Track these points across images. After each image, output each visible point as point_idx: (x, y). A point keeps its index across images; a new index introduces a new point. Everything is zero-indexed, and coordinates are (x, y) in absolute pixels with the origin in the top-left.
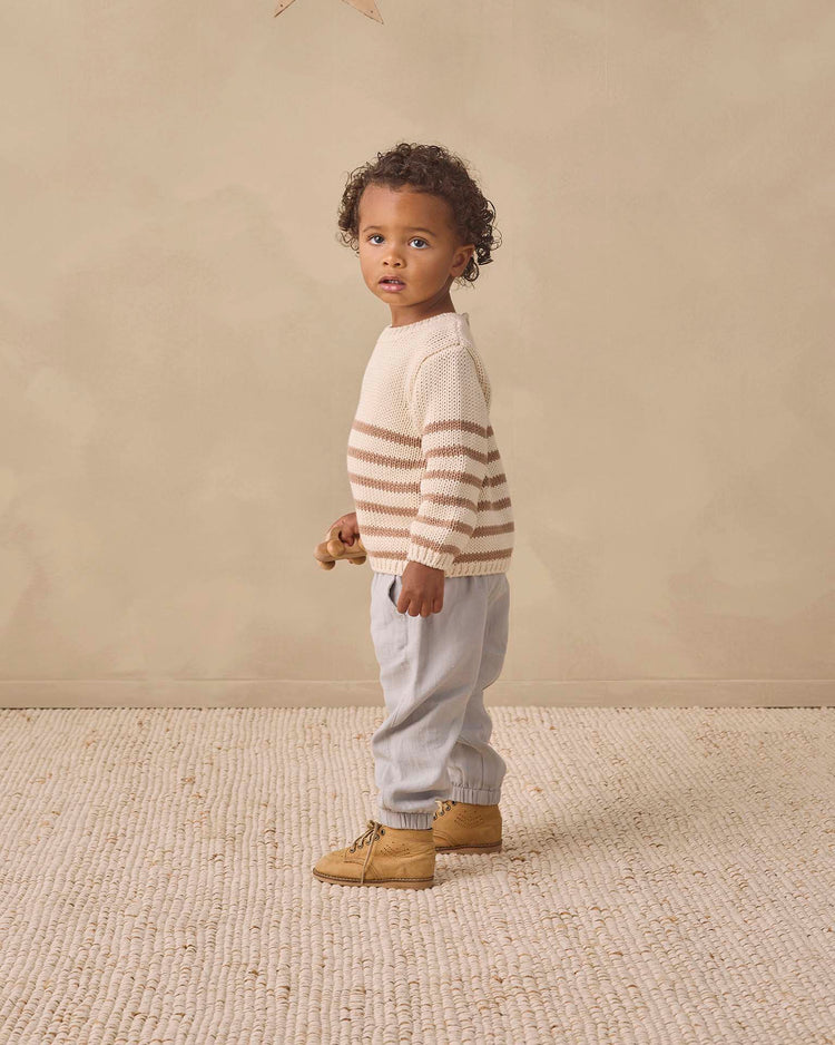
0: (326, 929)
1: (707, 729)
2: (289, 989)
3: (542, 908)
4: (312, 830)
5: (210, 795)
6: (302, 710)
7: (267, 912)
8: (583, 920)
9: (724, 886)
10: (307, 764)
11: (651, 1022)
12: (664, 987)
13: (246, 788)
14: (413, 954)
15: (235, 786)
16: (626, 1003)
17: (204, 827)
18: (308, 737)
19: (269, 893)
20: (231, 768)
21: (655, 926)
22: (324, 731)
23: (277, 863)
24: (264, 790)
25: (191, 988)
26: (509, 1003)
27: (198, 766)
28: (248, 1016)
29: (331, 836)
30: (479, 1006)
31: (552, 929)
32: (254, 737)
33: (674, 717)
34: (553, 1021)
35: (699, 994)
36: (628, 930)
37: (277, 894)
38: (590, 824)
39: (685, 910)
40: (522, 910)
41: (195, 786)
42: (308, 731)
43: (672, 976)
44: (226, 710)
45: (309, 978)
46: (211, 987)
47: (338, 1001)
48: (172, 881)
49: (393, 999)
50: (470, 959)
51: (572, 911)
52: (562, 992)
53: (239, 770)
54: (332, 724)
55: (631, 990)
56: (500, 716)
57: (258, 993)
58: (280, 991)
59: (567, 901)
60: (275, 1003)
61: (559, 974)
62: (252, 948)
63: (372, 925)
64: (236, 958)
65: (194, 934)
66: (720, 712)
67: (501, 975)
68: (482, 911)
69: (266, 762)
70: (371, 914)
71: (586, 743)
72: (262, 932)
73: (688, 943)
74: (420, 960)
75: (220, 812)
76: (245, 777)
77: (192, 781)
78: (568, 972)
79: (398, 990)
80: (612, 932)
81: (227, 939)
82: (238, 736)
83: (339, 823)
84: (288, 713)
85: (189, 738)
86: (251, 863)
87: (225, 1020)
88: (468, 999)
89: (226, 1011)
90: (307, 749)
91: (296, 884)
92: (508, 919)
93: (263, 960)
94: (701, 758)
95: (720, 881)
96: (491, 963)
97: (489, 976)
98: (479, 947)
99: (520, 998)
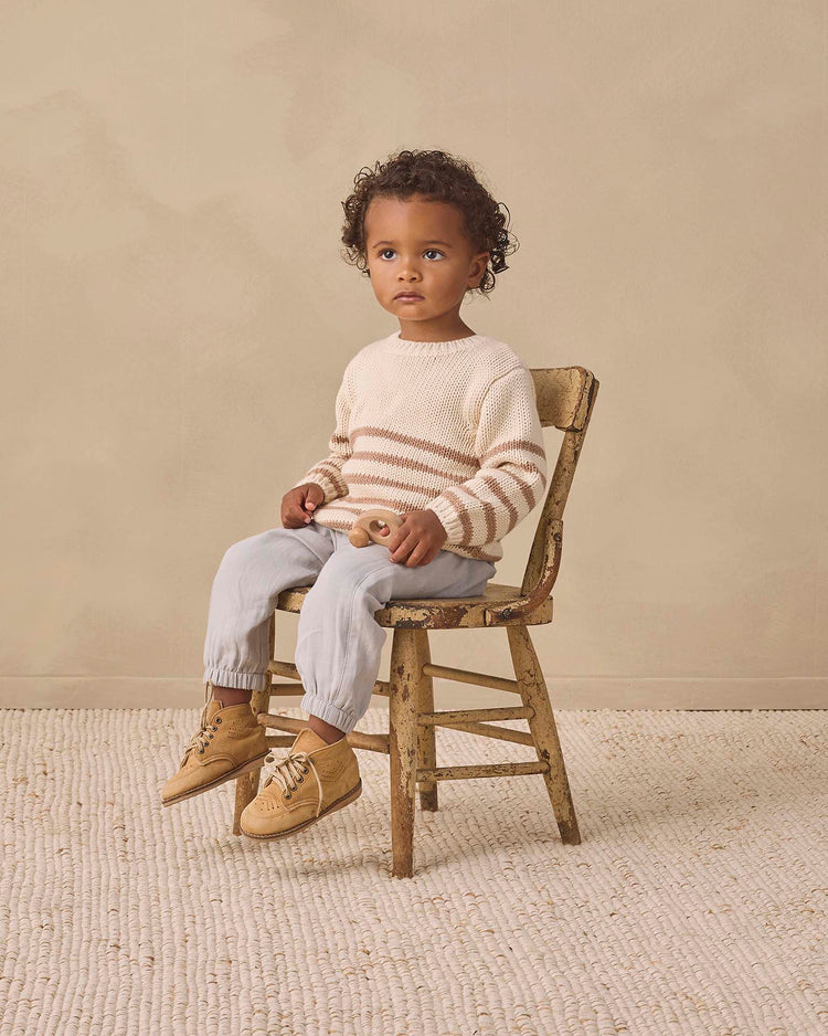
0: (187, 911)
1: (614, 731)
2: (153, 959)
3: (413, 893)
4: (165, 827)
5: (48, 795)
6: (143, 711)
7: (122, 898)
8: (457, 904)
9: (608, 877)
10: (154, 765)
11: (517, 983)
12: (533, 957)
13: (88, 788)
14: (279, 932)
15: (75, 785)
16: (494, 969)
17: (45, 824)
18: (152, 738)
19: (123, 881)
20: (68, 769)
21: (530, 909)
22: (171, 731)
23: (129, 857)
24: (108, 789)
25: (53, 959)
26: (376, 970)
27: (28, 767)
28: (114, 980)
29: (187, 832)
30: (345, 972)
31: (423, 912)
32: (90, 738)
33: (579, 720)
34: (418, 984)
35: (567, 963)
36: (501, 911)
37: (132, 882)
38: (471, 822)
39: (563, 897)
40: (393, 896)
41: (29, 786)
42: (153, 732)
43: (542, 949)
44: (53, 711)
45: (173, 951)
46: (72, 957)
47: (204, 969)
48: (19, 870)
49: (259, 965)
50: (337, 936)
51: (445, 897)
52: (429, 961)
53: (77, 770)
54: (180, 725)
55: (500, 960)
56: (376, 718)
57: (122, 963)
58: (143, 960)
59: (440, 888)
60: (139, 970)
61: (426, 947)
62: (111, 928)
63: (235, 908)
64: (95, 936)
65: (50, 915)
66: (633, 714)
67: (368, 948)
68: (351, 897)
69: (106, 763)
70: (233, 899)
71: (474, 745)
72: (121, 914)
73: (562, 922)
74: (285, 937)
75: (61, 810)
76: (84, 777)
77: (25, 780)
78: (436, 946)
79: (264, 961)
80: (484, 914)
81: (85, 920)
82: (72, 737)
83: (194, 820)
84: (127, 714)
85: (14, 739)
86: (101, 857)
87: (90, 983)
88: (335, 967)
89: (90, 977)
90: (152, 750)
91: (151, 874)
92: (377, 905)
93: (123, 937)
94: (604, 761)
95: (604, 872)
96: (358, 939)
97: (356, 950)
98: (347, 926)
99: (387, 967)
